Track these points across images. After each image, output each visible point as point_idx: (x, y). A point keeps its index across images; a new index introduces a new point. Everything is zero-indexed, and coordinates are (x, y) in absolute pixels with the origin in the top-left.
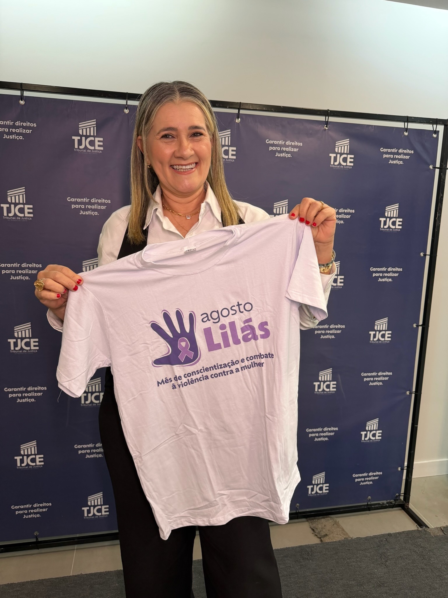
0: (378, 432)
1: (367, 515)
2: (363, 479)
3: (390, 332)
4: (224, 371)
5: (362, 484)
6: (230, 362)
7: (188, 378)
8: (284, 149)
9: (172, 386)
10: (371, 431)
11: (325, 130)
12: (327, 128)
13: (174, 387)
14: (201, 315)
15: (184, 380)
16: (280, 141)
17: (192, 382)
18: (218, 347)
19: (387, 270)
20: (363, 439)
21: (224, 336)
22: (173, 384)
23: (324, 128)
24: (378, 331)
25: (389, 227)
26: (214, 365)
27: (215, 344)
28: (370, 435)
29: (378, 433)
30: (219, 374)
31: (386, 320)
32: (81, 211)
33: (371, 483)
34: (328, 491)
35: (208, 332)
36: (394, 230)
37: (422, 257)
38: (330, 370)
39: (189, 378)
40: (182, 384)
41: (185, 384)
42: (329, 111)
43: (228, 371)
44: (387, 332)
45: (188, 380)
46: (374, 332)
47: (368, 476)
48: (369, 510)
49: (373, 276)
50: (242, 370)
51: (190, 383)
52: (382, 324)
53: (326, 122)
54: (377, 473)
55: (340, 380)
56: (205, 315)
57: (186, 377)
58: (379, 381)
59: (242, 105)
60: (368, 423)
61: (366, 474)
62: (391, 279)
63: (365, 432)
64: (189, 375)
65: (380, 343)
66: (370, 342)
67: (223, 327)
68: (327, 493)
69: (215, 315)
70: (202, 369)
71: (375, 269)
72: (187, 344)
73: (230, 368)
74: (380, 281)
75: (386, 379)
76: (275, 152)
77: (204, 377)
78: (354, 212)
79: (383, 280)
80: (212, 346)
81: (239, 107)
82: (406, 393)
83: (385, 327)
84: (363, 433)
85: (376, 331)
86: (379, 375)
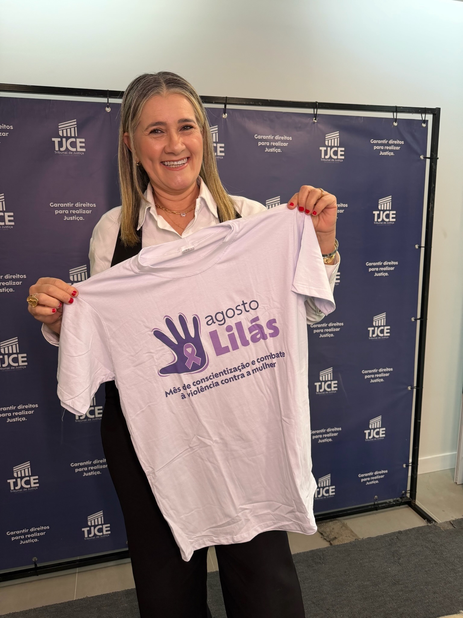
0: (381, 429)
1: (374, 515)
2: (369, 479)
3: (389, 327)
4: (234, 376)
5: (368, 483)
6: (240, 365)
7: (197, 386)
8: (273, 144)
9: (182, 396)
10: (374, 429)
11: (314, 123)
12: (316, 121)
13: (183, 397)
14: (206, 318)
15: (194, 388)
16: (268, 136)
17: (202, 390)
18: (226, 350)
19: (383, 264)
20: (367, 438)
21: (232, 338)
22: (182, 394)
23: (313, 121)
24: (376, 326)
25: (383, 220)
26: (224, 370)
27: (222, 347)
28: (373, 434)
29: (382, 431)
30: (230, 379)
31: (384, 315)
32: (65, 217)
33: (377, 482)
34: (334, 494)
35: (214, 336)
36: (388, 223)
37: (417, 249)
38: (331, 370)
39: (199, 386)
40: (192, 393)
41: (196, 392)
42: (317, 104)
43: (239, 375)
44: (386, 328)
45: (198, 388)
46: (373, 328)
47: (374, 476)
48: (377, 510)
49: (370, 271)
50: (254, 373)
51: (200, 391)
52: (380, 319)
53: (315, 114)
54: (383, 472)
55: (341, 379)
56: (210, 318)
57: (195, 385)
58: (380, 378)
59: (229, 100)
60: (371, 421)
61: (371, 474)
62: (387, 273)
63: (369, 431)
64: (198, 383)
65: (379, 339)
66: (369, 338)
67: (229, 329)
68: (334, 495)
69: (220, 317)
70: (212, 375)
71: (370, 264)
72: (193, 350)
73: (240, 371)
74: (376, 276)
75: (387, 375)
76: (264, 147)
77: (214, 384)
78: (347, 206)
79: (380, 274)
80: (220, 350)
81: (225, 102)
82: (407, 388)
83: (383, 322)
84: (367, 432)
85: (374, 327)
86: (379, 371)
